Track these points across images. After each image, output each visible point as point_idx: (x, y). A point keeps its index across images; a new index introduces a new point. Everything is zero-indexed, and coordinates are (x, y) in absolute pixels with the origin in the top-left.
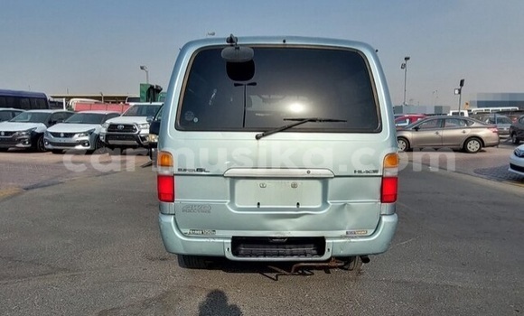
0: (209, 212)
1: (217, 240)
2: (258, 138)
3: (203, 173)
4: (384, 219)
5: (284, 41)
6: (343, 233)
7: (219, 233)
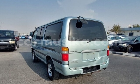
0: (77, 62)
1: (79, 70)
2: (88, 42)
3: (76, 52)
4: (108, 59)
5: (89, 19)
6: (102, 63)
7: (79, 68)
